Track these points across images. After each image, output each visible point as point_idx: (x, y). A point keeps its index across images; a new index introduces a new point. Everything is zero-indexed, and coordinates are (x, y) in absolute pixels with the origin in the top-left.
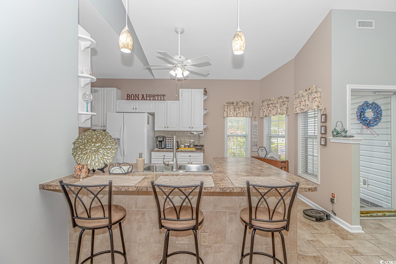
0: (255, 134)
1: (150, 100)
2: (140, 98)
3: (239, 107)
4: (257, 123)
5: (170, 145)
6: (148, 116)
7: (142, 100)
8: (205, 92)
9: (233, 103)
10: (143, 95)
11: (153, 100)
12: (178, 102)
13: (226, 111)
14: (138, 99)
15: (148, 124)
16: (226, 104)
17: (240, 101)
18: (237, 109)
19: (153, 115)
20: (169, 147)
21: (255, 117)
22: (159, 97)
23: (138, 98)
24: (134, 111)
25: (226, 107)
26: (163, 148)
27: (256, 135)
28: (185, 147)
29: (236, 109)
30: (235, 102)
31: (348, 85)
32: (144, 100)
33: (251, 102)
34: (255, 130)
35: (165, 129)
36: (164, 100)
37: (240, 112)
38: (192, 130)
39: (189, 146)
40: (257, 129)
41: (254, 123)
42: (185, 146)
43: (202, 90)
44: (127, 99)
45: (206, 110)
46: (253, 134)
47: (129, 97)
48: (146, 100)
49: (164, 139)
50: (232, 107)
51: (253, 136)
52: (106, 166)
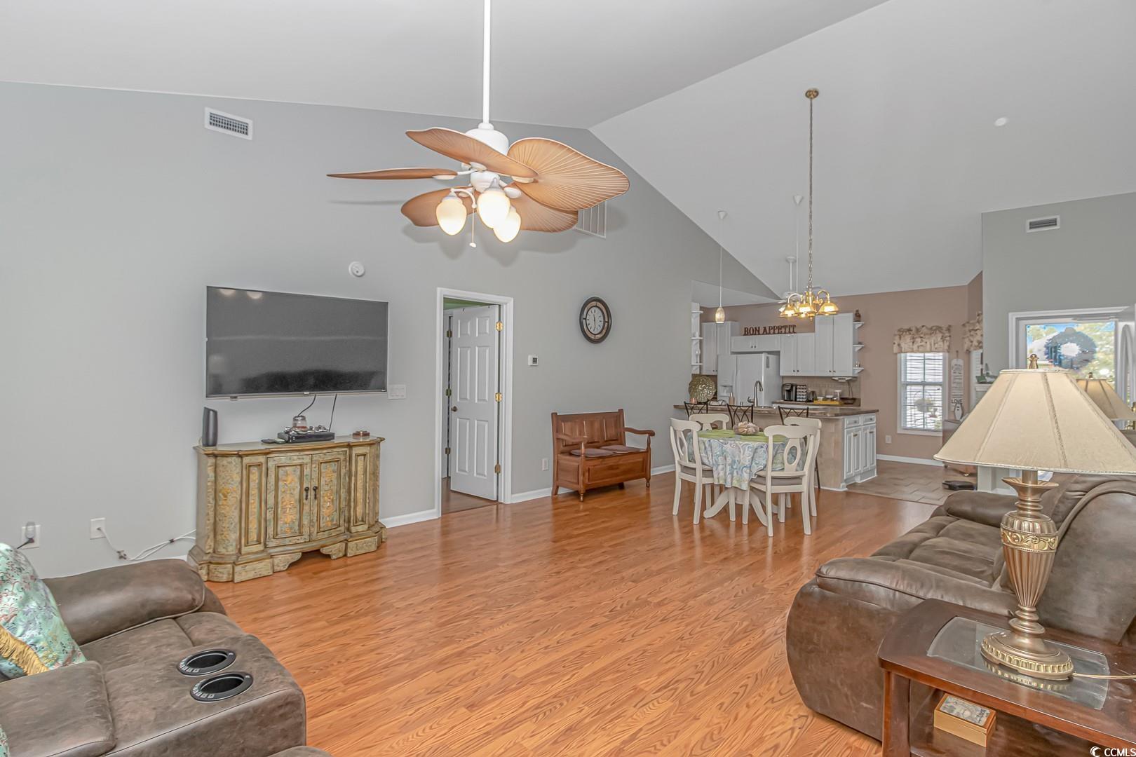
0: (957, 381)
1: (774, 333)
2: (761, 331)
3: (922, 336)
4: (961, 362)
5: (801, 397)
6: (768, 358)
7: (763, 334)
8: (858, 317)
9: (909, 330)
10: (765, 328)
11: (778, 333)
12: (813, 334)
13: (897, 344)
14: (759, 334)
15: (768, 366)
16: (896, 333)
17: (923, 326)
18: (919, 340)
19: (778, 353)
20: (801, 400)
21: (957, 352)
22: (787, 330)
23: (759, 331)
24: (753, 350)
25: (897, 337)
26: (792, 401)
27: (961, 383)
28: (823, 400)
29: (917, 340)
30: (914, 329)
31: (1010, 314)
32: (767, 334)
33: (945, 326)
34: (957, 374)
35: (795, 374)
36: (794, 332)
37: (923, 344)
38: (835, 374)
39: (832, 399)
40: (962, 372)
41: (954, 362)
42: (825, 399)
43: (851, 316)
44: (745, 335)
45: (860, 343)
46: (952, 382)
47: (747, 332)
48: (770, 333)
49: (794, 388)
50: (908, 338)
51: (953, 385)
52: (708, 400)
